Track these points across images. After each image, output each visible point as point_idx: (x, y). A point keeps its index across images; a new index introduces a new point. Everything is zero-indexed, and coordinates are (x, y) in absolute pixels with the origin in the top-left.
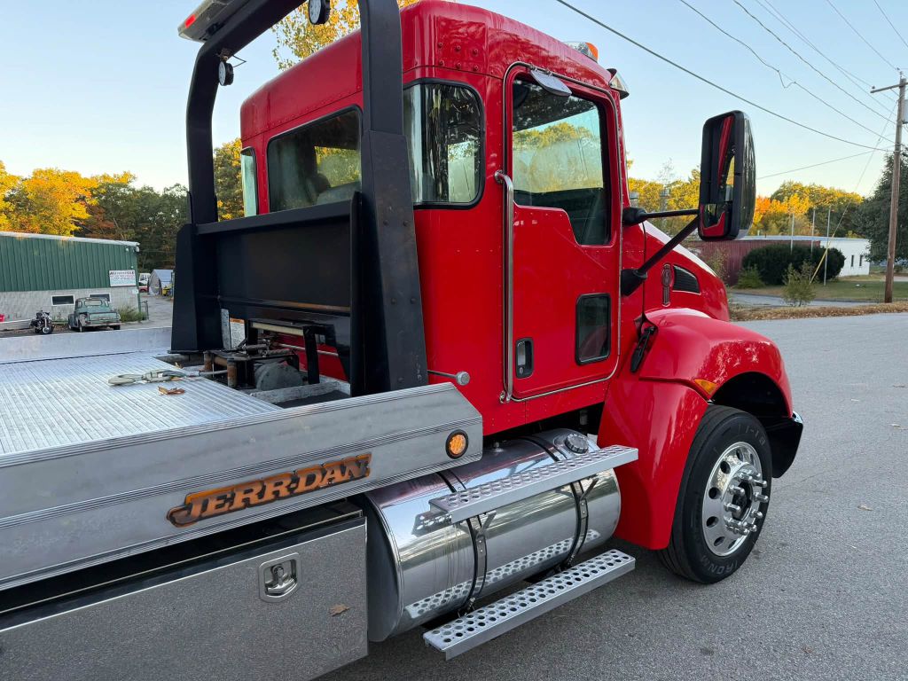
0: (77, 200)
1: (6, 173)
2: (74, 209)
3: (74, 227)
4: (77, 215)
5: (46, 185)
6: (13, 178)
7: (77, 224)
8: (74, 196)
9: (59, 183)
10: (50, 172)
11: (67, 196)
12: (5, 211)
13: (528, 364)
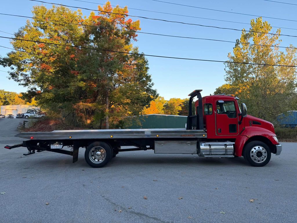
0: (179, 105)
1: (164, 100)
3: (178, 113)
4: (179, 109)
5: (172, 102)
6: (166, 101)
7: (179, 112)
9: (176, 102)
10: (173, 99)
11: (177, 105)
12: (163, 109)
13: (220, 131)
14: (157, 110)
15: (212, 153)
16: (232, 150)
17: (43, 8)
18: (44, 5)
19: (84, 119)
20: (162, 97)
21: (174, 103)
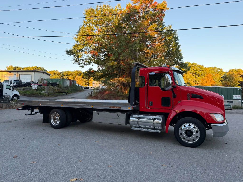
1: (222, 71)
2: (239, 79)
3: (238, 84)
4: (240, 80)
5: (231, 73)
6: (224, 72)
7: (240, 83)
8: (240, 75)
9: (235, 73)
10: (234, 70)
11: (237, 76)
12: (221, 81)
13: (151, 105)
14: (213, 81)
15: (140, 126)
16: (160, 124)
17: (104, 6)
18: (105, 4)
19: (123, 91)
20: (220, 68)
21: (233, 74)
